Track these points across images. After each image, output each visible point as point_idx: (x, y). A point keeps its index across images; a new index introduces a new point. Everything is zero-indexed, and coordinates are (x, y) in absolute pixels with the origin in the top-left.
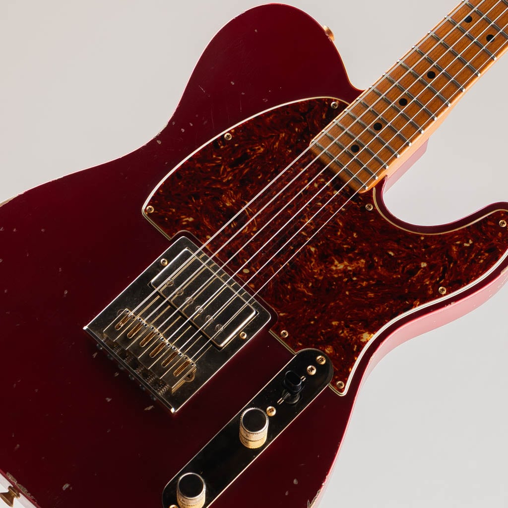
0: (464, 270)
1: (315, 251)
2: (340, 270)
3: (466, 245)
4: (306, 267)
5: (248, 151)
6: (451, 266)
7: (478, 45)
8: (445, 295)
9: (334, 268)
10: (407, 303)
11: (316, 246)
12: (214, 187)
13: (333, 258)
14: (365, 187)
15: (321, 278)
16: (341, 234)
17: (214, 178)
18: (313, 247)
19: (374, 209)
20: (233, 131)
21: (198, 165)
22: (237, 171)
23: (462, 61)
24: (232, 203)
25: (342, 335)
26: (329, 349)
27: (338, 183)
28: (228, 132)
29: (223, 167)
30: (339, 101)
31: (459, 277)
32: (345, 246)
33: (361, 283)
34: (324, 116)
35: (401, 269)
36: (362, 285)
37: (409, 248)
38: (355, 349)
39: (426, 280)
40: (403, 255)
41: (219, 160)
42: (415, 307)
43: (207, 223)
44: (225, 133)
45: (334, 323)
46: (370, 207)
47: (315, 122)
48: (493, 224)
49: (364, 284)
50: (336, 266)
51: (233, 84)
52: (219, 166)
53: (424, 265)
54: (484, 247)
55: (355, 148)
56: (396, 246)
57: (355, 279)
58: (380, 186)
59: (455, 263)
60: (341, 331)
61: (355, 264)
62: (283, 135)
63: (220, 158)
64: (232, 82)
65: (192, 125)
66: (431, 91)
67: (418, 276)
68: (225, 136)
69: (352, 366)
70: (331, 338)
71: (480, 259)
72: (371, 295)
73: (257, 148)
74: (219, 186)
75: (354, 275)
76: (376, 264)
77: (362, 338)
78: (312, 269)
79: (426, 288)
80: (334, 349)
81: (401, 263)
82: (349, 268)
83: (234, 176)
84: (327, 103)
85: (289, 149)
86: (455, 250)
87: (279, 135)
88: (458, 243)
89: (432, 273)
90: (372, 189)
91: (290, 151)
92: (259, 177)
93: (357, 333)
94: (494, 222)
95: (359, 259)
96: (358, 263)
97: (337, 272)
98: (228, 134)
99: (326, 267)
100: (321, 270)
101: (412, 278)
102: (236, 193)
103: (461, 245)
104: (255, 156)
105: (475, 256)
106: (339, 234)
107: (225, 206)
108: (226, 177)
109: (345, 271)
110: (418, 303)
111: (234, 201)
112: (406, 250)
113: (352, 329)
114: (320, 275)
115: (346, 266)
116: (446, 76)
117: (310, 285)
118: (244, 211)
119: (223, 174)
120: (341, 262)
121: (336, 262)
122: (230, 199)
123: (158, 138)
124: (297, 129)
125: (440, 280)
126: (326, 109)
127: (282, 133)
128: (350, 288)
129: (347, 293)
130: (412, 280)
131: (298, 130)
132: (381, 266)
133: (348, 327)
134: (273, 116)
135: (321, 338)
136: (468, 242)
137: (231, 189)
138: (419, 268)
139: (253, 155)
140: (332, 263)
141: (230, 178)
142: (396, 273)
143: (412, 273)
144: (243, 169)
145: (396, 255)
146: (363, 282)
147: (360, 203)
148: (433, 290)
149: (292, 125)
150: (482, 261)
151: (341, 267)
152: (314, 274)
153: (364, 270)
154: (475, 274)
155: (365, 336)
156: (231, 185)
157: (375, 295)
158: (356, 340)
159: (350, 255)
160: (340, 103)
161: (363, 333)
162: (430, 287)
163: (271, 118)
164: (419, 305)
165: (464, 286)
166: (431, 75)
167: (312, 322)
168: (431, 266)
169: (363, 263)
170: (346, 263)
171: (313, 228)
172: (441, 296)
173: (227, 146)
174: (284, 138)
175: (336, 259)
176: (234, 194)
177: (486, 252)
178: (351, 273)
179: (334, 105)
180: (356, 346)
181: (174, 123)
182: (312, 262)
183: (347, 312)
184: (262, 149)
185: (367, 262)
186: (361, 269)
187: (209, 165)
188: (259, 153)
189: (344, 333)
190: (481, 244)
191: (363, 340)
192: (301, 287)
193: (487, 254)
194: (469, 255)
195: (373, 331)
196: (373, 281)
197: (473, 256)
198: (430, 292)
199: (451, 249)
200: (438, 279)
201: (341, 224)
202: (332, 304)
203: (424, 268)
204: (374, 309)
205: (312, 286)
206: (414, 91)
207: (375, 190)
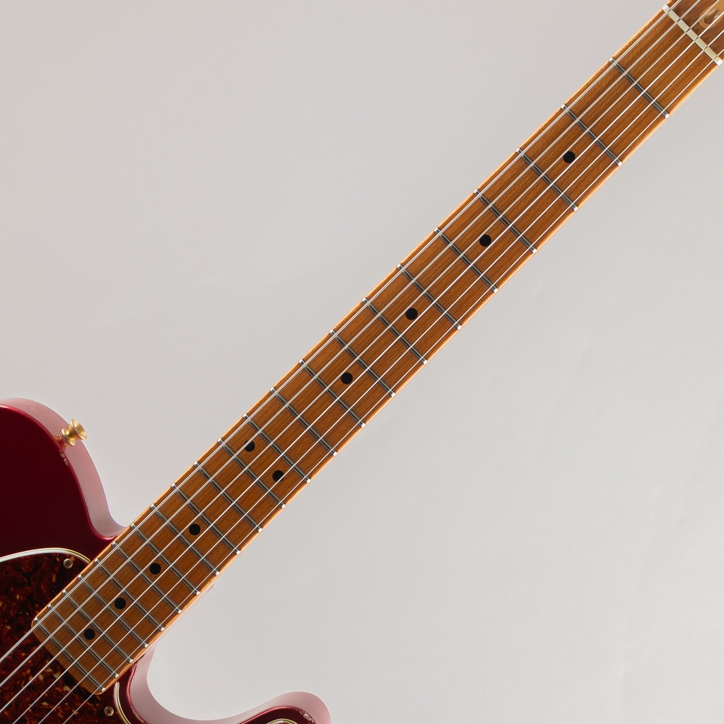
7: (260, 488)
14: (101, 688)
19: (116, 714)
23: (237, 512)
27: (69, 680)
30: (75, 558)
34: (54, 579)
46: (109, 712)
47: (42, 587)
55: (90, 634)
58: (124, 680)
62: (1, 604)
66: (192, 556)
84: (58, 559)
85: (8, 624)
90: (113, 685)
91: (9, 628)
116: (214, 533)
124: (18, 597)
126: (57, 569)
131: (20, 598)
147: (97, 705)
149: (12, 590)
160: (77, 560)
166: (195, 530)
174: (2, 608)
179: (68, 563)
206: (171, 554)
207: (117, 686)
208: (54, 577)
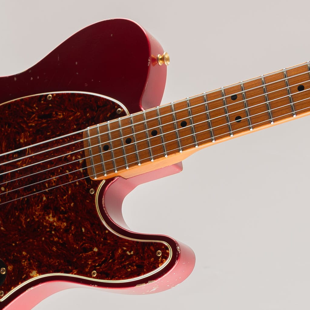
0: (115, 268)
1: (45, 200)
2: (49, 221)
3: (128, 253)
4: (34, 208)
5: (54, 113)
6: (110, 261)
8: (94, 278)
9: (47, 218)
10: (70, 268)
11: (47, 198)
12: (22, 125)
13: (51, 211)
14: (95, 176)
15: (37, 220)
16: (65, 199)
17: (25, 119)
18: (46, 197)
19: (94, 195)
20: (55, 95)
21: (23, 106)
22: (40, 122)
24: (24, 141)
25: (23, 263)
26: (11, 267)
27: (84, 164)
28: (52, 94)
29: (34, 115)
31: (109, 272)
32: (62, 208)
33: (54, 238)
34: (108, 115)
35: (81, 243)
36: (54, 239)
37: (95, 233)
38: (23, 277)
39: (90, 260)
40: (89, 235)
41: (36, 109)
42: (72, 274)
43: (4, 146)
44: (50, 94)
45: (24, 253)
46: (92, 192)
47: (101, 116)
48: (153, 249)
49: (56, 239)
50: (49, 218)
51: (76, 64)
52: (33, 113)
53: (96, 250)
54: (137, 262)
55: (106, 147)
56: (89, 226)
57: (53, 232)
58: (108, 181)
59: (114, 261)
60: (24, 261)
61: (59, 223)
62: (79, 114)
63: (37, 108)
64: (76, 62)
65: (38, 78)
67: (88, 255)
68: (48, 96)
69: (15, 286)
70: (16, 262)
71: (130, 268)
72: (55, 249)
73: (59, 114)
74: (24, 126)
75: (55, 230)
76: (70, 231)
77: (32, 273)
78: (35, 211)
79: (87, 265)
80: (13, 269)
81: (85, 240)
82: (55, 224)
83: (36, 125)
84: (116, 107)
85: (76, 125)
86: (119, 252)
87: (76, 113)
88: (125, 248)
89: (96, 258)
90: (102, 180)
91: (75, 127)
92: (48, 134)
93: (31, 269)
94: (154, 249)
95: (64, 222)
96: (61, 224)
97: (47, 221)
98: (51, 95)
99: (44, 215)
100: (40, 215)
101: (83, 254)
102: (30, 136)
103: (126, 251)
104: (55, 118)
105: (128, 264)
106: (65, 198)
107: (19, 140)
108: (32, 123)
109: (51, 224)
110: (75, 272)
111: (26, 140)
112: (93, 233)
113: (30, 263)
114: (37, 217)
115: (54, 221)
116: (191, 130)
117: (28, 220)
118: (26, 149)
119: (32, 120)
120: (53, 217)
121: (51, 215)
122: (24, 138)
123: (17, 76)
124: (88, 115)
125: (98, 266)
126: (113, 111)
127: (79, 112)
128: (47, 236)
129: (43, 239)
130: (82, 255)
131: (88, 116)
132: (72, 234)
133: (29, 260)
134: (81, 98)
135: (11, 258)
136: (130, 252)
137: (29, 132)
138: (91, 249)
139: (55, 117)
140: (48, 214)
141: (33, 125)
142: (77, 244)
143: (86, 250)
144: (44, 123)
145: (85, 232)
146: (56, 238)
147: (89, 185)
148: (89, 270)
149: (88, 110)
150: (129, 270)
151: (51, 220)
152: (35, 214)
153: (62, 230)
154: (120, 276)
155: (34, 273)
156: (31, 130)
157: (56, 251)
158: (28, 272)
159: (61, 216)
160: (123, 111)
161: (34, 270)
162: (89, 266)
163: (80, 99)
164: (75, 274)
165: (108, 279)
166: (183, 124)
167: (14, 244)
168: (98, 253)
169: (64, 225)
170: (55, 219)
171: (54, 185)
172: (91, 277)
173: (45, 103)
174: (78, 116)
175: (52, 213)
176: (29, 136)
177: (136, 266)
178: (54, 228)
179: (119, 111)
180: (25, 276)
181: (30, 71)
182: (38, 206)
183: (35, 251)
184: (61, 117)
185: (67, 226)
186: (61, 228)
187: (28, 109)
188: (59, 118)
189: (25, 263)
190: (137, 258)
191: (31, 275)
192: (23, 219)
193: (135, 267)
194: (125, 261)
195: (40, 273)
196: (62, 241)
197: (127, 263)
198: (87, 270)
199: (118, 250)
200: (97, 264)
201: (70, 192)
202: (31, 240)
203: (95, 252)
204: (50, 259)
205: (29, 221)
206: (165, 129)
207: (104, 181)
208: (109, 114)
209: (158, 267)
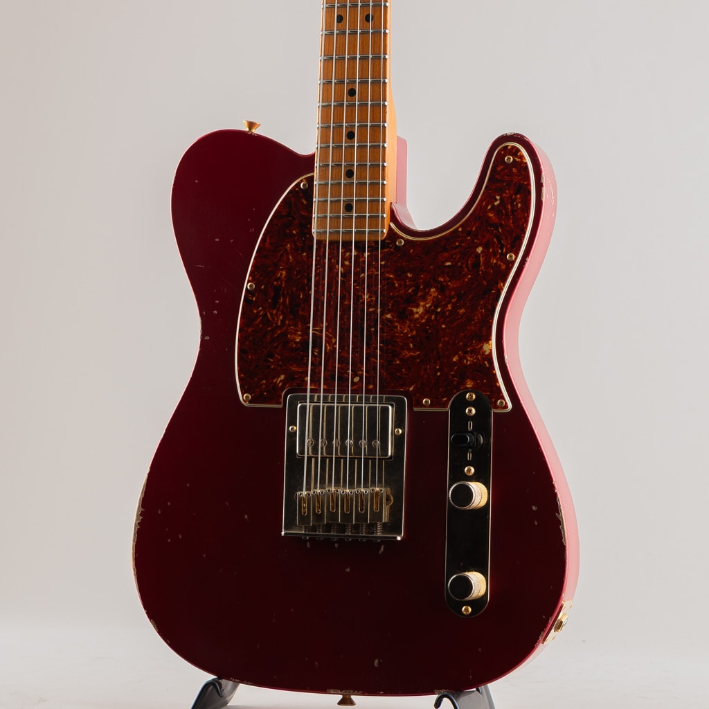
0: (512, 225)
1: (392, 316)
2: (422, 313)
3: (496, 203)
4: (397, 334)
5: (275, 283)
6: (500, 231)
7: (365, 33)
8: (516, 259)
9: (417, 316)
10: (493, 292)
11: (389, 311)
12: (276, 335)
13: (409, 308)
14: (382, 231)
15: (414, 333)
16: (399, 284)
17: (269, 329)
18: (387, 314)
19: (406, 241)
20: (250, 278)
21: (250, 330)
22: (281, 307)
23: (364, 59)
24: (300, 335)
25: (469, 363)
26: (469, 383)
27: (360, 246)
28: (248, 283)
29: (268, 314)
30: (305, 178)
31: (514, 235)
32: (410, 291)
33: (447, 309)
34: (305, 202)
35: (466, 269)
36: (448, 310)
37: (457, 246)
38: (487, 366)
39: (492, 260)
40: (458, 256)
41: (261, 310)
42: (503, 289)
43: (296, 369)
44: (247, 285)
45: (454, 360)
46: (400, 243)
47: (303, 213)
48: (502, 167)
49: (450, 307)
50: (417, 313)
51: (218, 240)
52: (265, 315)
53: (479, 250)
54: (512, 192)
55: (349, 208)
56: (446, 254)
57: (439, 310)
58: (393, 217)
59: (501, 225)
60: (465, 361)
61: (429, 299)
62: (289, 246)
63: (260, 308)
64: (216, 240)
65: (218, 302)
66: (363, 106)
67: (483, 262)
68: (248, 287)
69: (497, 381)
70: (464, 373)
71: (517, 204)
72: (462, 311)
73: (279, 275)
74: (279, 332)
75: (436, 307)
76: (444, 283)
77: (485, 351)
78: (402, 333)
79: (497, 266)
80: (473, 379)
81: (462, 264)
82: (428, 305)
83: (283, 313)
84: (297, 189)
85: (303, 252)
86: (492, 215)
87: (286, 249)
88: (489, 207)
89: (491, 250)
90: (390, 226)
91: (305, 254)
92: (301, 296)
93: (479, 351)
94: (501, 165)
95: (429, 291)
96: (431, 295)
97: (422, 317)
98: (249, 284)
99: (411, 321)
100: (409, 327)
101: (481, 269)
102: (296, 325)
103: (493, 206)
104: (284, 283)
105: (511, 206)
106: (397, 285)
107: (296, 343)
108: (278, 320)
109: (427, 311)
110: (502, 285)
111: (299, 333)
112: (457, 250)
113: (472, 352)
114: (412, 331)
115: (424, 306)
116: (364, 83)
117: (411, 345)
118: (313, 333)
119: (274, 319)
120: (417, 307)
121: (415, 310)
122: (295, 334)
123: (203, 335)
124: (294, 232)
125: (502, 251)
126: (301, 195)
127: (286, 245)
128: (442, 320)
129: (443, 326)
130: (482, 271)
131: (296, 232)
132: (450, 281)
133: (467, 352)
134: (268, 238)
135: (456, 380)
136: (496, 200)
137: (290, 326)
138: (478, 255)
139: (281, 283)
140: (412, 313)
141: (281, 317)
142: (465, 276)
143: (476, 265)
144: (284, 301)
145: (452, 262)
146: (447, 307)
147: (390, 246)
148: (504, 263)
149: (288, 231)
150: (519, 205)
151: (421, 310)
152: (406, 334)
153: (440, 296)
154: (523, 220)
155: (486, 347)
156: (287, 322)
157: (465, 309)
158: (482, 358)
159: (420, 294)
160: (307, 179)
161: (482, 347)
162: (499, 263)
163: (268, 241)
164: (504, 285)
165: (524, 237)
166: (352, 93)
167: (439, 374)
168: (486, 247)
169: (434, 291)
170: (422, 303)
171: (374, 299)
172: (513, 263)
173: (257, 294)
174: (291, 247)
175: (412, 307)
176: (295, 327)
177: (516, 195)
178: (433, 308)
179: (304, 185)
180: (486, 362)
181: (204, 313)
182: (397, 327)
183: (457, 341)
184: (284, 272)
185: (436, 288)
186: (437, 297)
187: (257, 322)
188: (285, 277)
189: (469, 360)
190: (507, 191)
191: (487, 353)
192: (407, 354)
193: (518, 196)
194: (506, 209)
195: (488, 339)
196: (454, 298)
197: (509, 206)
198: (503, 267)
199: (490, 218)
200: (500, 251)
201: (392, 276)
202: (441, 345)
203: (482, 252)
204: (474, 320)
205: (414, 345)
206: (351, 118)
207: (392, 225)
209: (526, 163)
